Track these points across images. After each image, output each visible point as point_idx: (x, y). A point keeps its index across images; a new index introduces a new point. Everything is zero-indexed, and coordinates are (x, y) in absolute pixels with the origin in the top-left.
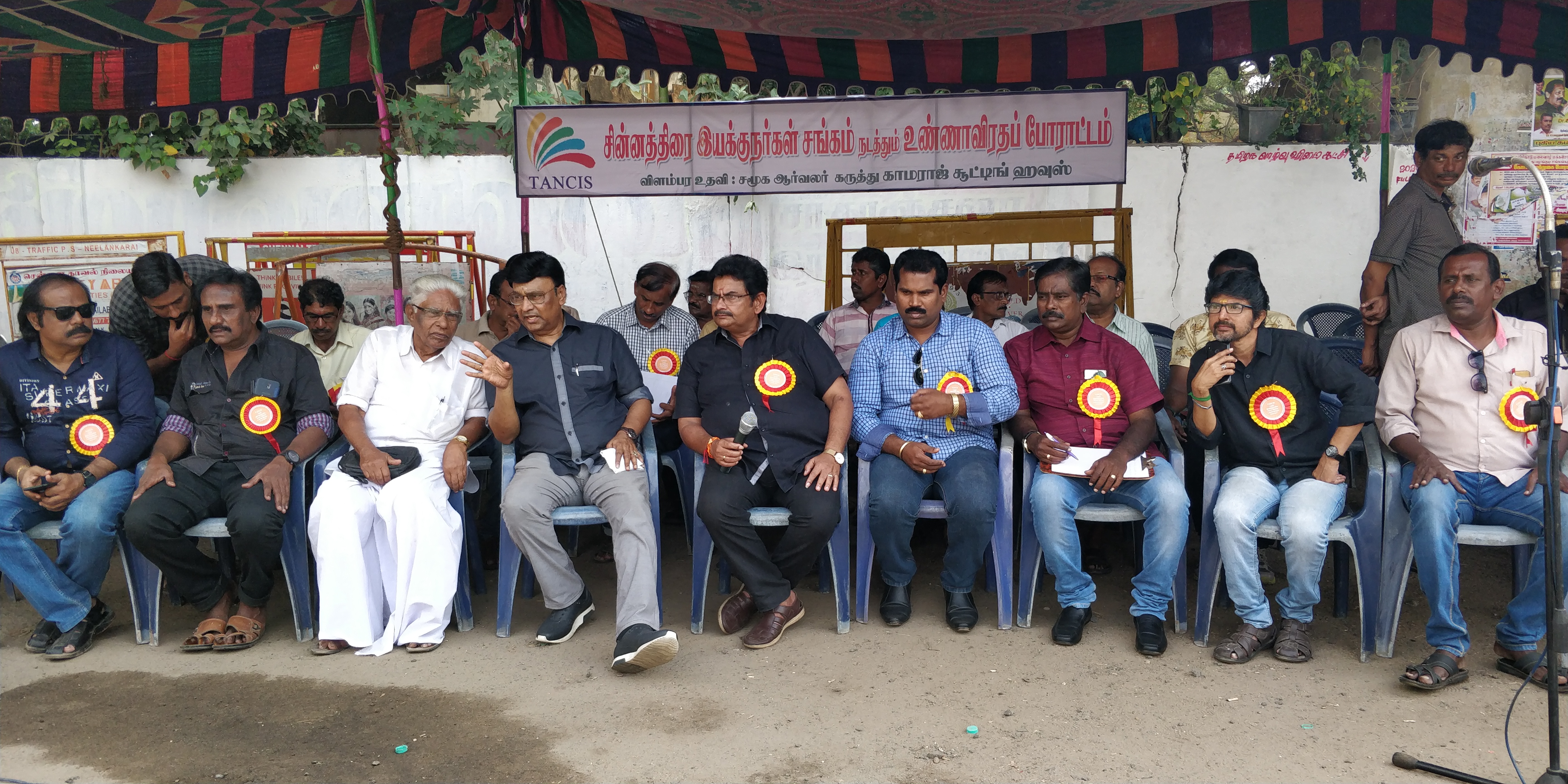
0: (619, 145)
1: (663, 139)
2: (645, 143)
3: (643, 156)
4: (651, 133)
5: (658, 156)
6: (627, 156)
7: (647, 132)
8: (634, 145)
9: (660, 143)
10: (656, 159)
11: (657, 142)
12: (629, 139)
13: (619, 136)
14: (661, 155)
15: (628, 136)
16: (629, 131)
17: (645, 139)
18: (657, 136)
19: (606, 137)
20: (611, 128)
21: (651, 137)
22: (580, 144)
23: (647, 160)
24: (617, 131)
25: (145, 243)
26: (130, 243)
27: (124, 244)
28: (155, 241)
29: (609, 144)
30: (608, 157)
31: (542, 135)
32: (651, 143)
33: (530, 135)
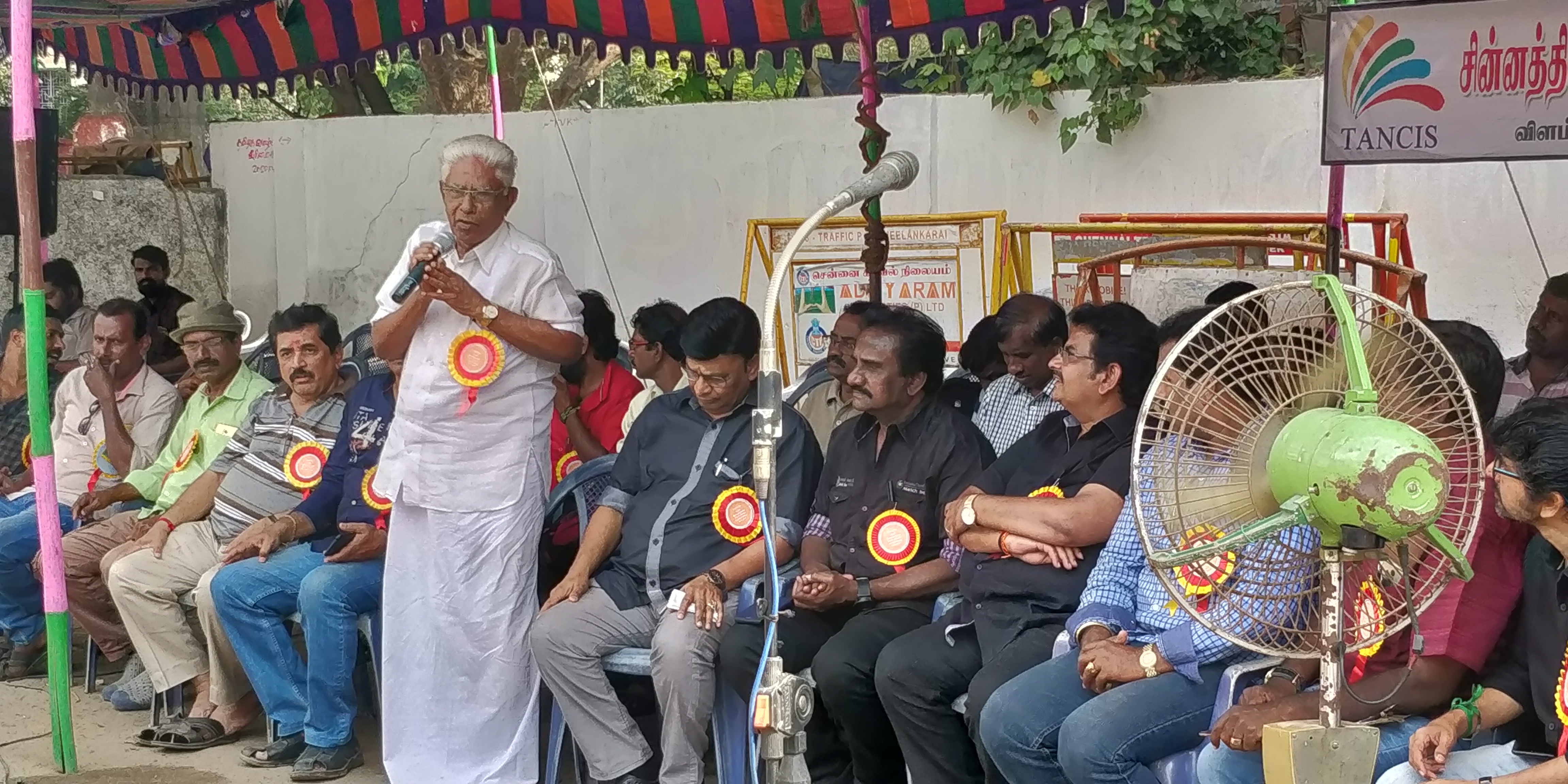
0: (1485, 67)
1: (1558, 54)
2: (1528, 62)
3: (1522, 86)
4: (1539, 44)
5: (1548, 86)
6: (1497, 87)
7: (1531, 42)
8: (1509, 66)
9: (1552, 62)
10: (1544, 92)
11: (1547, 60)
12: (1502, 56)
13: (1486, 51)
14: (1553, 83)
15: (1501, 51)
16: (1503, 43)
17: (1528, 54)
18: (1549, 49)
19: (1466, 53)
20: (1474, 38)
21: (1538, 50)
22: (1422, 68)
23: (1530, 92)
24: (1484, 43)
25: (956, 228)
26: (938, 229)
27: (931, 229)
28: (969, 224)
29: (1469, 67)
30: (1465, 89)
31: (1367, 54)
32: (1538, 63)
33: (1349, 56)
